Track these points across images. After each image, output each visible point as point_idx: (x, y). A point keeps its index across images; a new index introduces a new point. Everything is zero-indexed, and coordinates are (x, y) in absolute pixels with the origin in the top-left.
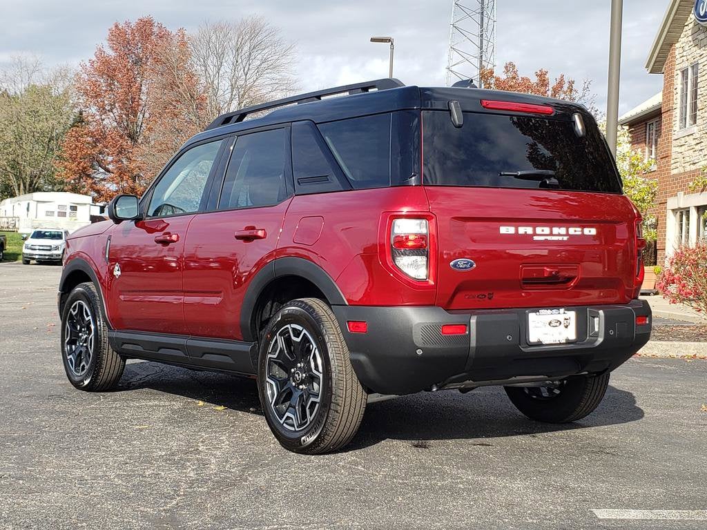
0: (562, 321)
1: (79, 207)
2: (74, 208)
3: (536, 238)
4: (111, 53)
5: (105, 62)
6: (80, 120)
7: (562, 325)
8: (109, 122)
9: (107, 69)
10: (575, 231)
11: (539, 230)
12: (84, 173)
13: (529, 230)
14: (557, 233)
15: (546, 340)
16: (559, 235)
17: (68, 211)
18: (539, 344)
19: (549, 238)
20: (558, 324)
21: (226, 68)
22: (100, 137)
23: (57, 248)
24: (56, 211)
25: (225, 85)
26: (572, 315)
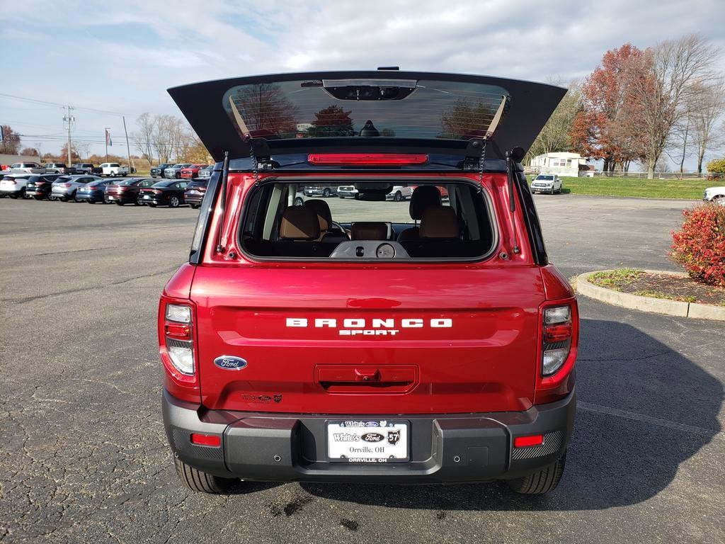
0: (385, 435)
1: (572, 160)
2: (570, 161)
3: (342, 332)
4: (603, 68)
5: (601, 74)
6: (582, 109)
7: (385, 440)
8: (598, 109)
9: (600, 78)
10: (414, 323)
11: (348, 323)
12: (583, 139)
13: (332, 323)
14: (379, 326)
15: (354, 457)
16: (382, 327)
17: (566, 162)
18: (343, 462)
19: (366, 332)
20: (378, 439)
21: (670, 70)
22: (594, 119)
23: (549, 185)
24: (560, 162)
25: (668, 80)
26: (403, 428)
